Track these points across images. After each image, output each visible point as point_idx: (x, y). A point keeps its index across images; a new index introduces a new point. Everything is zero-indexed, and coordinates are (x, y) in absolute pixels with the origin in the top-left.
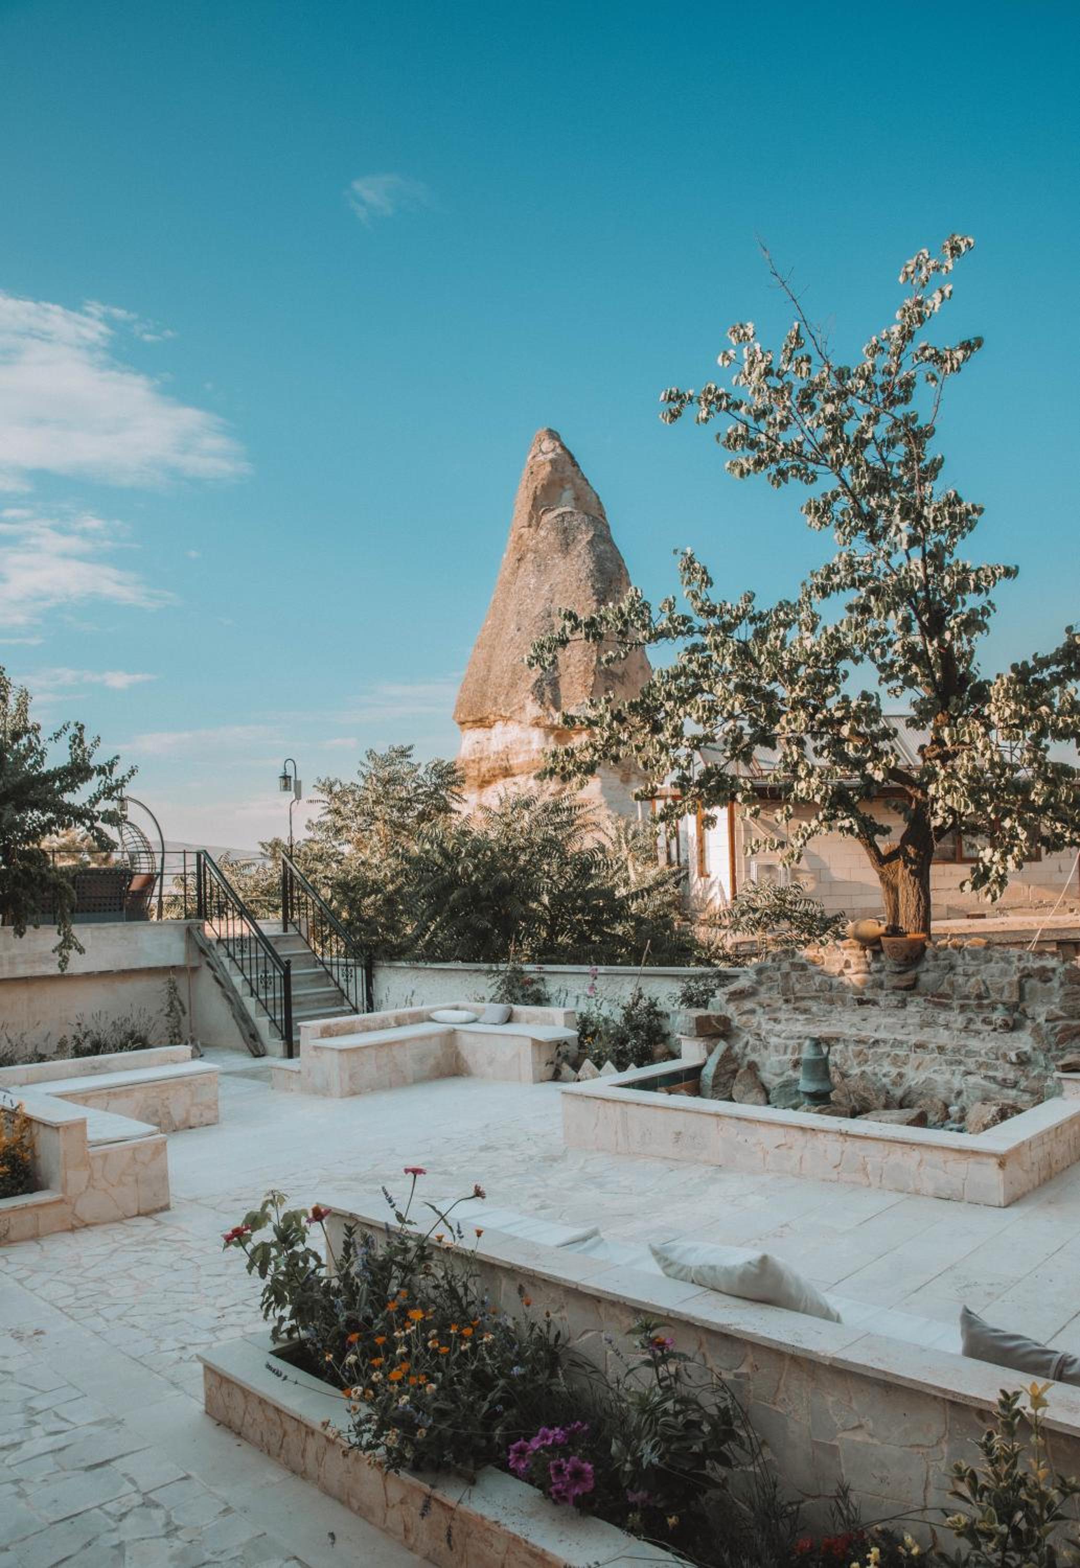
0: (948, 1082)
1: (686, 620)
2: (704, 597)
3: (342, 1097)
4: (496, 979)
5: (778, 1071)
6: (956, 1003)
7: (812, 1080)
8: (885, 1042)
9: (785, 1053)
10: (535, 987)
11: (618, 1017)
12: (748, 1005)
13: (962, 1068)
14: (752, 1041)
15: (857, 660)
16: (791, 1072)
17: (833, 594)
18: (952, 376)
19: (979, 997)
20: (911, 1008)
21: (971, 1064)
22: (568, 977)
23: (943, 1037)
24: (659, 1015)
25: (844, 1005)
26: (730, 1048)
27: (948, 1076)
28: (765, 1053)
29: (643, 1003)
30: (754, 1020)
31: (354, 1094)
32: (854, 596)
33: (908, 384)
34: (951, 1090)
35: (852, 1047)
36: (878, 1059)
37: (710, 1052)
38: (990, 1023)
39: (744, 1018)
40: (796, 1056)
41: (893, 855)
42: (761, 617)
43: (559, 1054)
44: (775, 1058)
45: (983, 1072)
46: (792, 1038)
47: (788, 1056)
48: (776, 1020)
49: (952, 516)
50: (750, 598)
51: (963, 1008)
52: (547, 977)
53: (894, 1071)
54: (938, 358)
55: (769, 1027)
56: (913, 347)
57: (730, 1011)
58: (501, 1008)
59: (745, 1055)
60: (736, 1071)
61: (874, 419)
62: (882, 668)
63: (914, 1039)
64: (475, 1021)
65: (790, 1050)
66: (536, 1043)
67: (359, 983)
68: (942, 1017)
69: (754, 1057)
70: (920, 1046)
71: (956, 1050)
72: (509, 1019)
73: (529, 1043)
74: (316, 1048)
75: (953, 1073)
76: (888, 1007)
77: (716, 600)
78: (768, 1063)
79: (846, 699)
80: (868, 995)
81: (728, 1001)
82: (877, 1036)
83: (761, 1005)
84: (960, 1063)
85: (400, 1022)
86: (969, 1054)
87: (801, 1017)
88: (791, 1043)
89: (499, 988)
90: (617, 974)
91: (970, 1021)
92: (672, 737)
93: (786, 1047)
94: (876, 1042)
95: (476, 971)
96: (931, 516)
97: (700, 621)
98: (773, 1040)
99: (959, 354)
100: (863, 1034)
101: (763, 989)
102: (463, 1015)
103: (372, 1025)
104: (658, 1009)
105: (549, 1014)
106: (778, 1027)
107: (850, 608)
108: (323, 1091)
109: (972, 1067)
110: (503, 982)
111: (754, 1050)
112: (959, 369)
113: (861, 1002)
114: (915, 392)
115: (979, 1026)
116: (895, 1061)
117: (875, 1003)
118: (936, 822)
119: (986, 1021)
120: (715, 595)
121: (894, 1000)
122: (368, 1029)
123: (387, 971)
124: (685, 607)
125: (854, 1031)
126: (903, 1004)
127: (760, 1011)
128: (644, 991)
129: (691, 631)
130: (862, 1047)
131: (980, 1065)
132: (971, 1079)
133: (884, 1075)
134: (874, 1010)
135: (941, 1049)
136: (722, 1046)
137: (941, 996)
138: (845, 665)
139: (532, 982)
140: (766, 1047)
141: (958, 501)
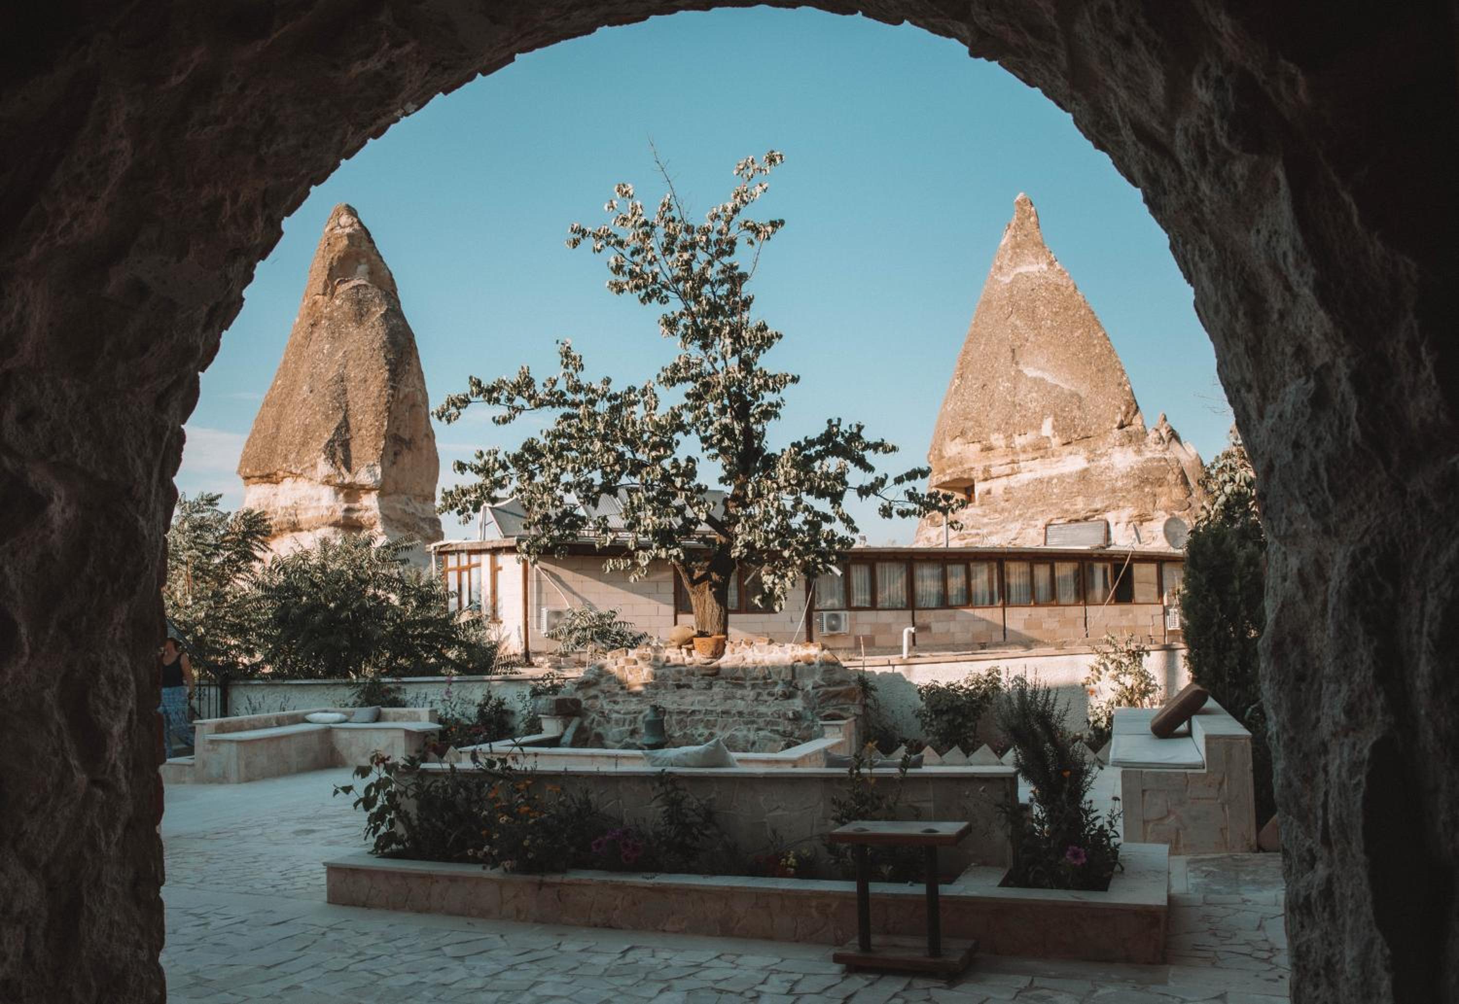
0: (745, 736)
1: (563, 394)
2: (576, 378)
3: (239, 783)
4: (354, 691)
5: (618, 738)
6: (748, 684)
7: (653, 735)
8: (699, 711)
9: (624, 725)
10: (393, 695)
11: (473, 711)
12: (592, 692)
13: (755, 726)
14: (597, 718)
15: (687, 433)
16: (628, 739)
17: (678, 385)
18: (765, 242)
19: (765, 678)
20: (716, 689)
21: (761, 722)
22: (422, 686)
23: (741, 705)
24: (506, 712)
25: (666, 688)
26: (581, 723)
27: (745, 732)
28: (608, 726)
29: (493, 702)
30: (598, 703)
31: (249, 780)
32: (689, 387)
33: (732, 243)
34: (748, 742)
35: (675, 717)
36: (695, 724)
37: (566, 727)
38: (773, 695)
39: (590, 702)
40: (632, 727)
41: (701, 579)
42: (615, 397)
43: (426, 744)
44: (615, 730)
45: (769, 728)
46: (629, 713)
47: (626, 727)
48: (616, 702)
49: (763, 338)
50: (608, 381)
51: (754, 686)
52: (403, 687)
53: (706, 732)
54: (755, 229)
55: (609, 707)
56: (739, 219)
57: (579, 695)
58: (367, 712)
59: (592, 729)
60: (587, 739)
61: (710, 263)
62: (704, 440)
63: (719, 709)
64: (346, 721)
65: (627, 723)
66: (408, 733)
67: (213, 701)
68: (739, 693)
69: (600, 730)
70: (725, 713)
71: (751, 714)
72: (378, 718)
73: (402, 734)
74: (212, 742)
75: (749, 730)
76: (699, 688)
77: (584, 382)
78: (610, 734)
79: (675, 460)
80: (684, 681)
81: (577, 689)
82: (693, 708)
83: (603, 692)
84: (753, 722)
85: (280, 723)
86: (760, 715)
87: (634, 699)
88: (628, 717)
89: (359, 697)
90: (469, 681)
91: (759, 694)
92: (552, 481)
93: (625, 720)
94: (693, 712)
95: (335, 684)
96: (747, 337)
97: (570, 396)
98: (614, 716)
99: (770, 229)
100: (683, 708)
101: (603, 680)
102: (337, 716)
103: (257, 723)
104: (504, 707)
105: (415, 713)
106: (617, 707)
107: (688, 396)
108: (222, 779)
109: (762, 725)
110: (363, 691)
111: (599, 724)
112: (769, 238)
113: (679, 687)
114: (736, 248)
115: (765, 697)
116: (708, 725)
117: (689, 686)
118: (735, 554)
119: (770, 694)
120: (584, 378)
121: (703, 683)
122: (254, 728)
123: (242, 689)
124: (561, 386)
125: (675, 706)
126: (710, 686)
127: (601, 696)
128: (492, 694)
129: (565, 403)
130: (682, 716)
131: (768, 723)
132: (762, 733)
133: (700, 736)
134: (689, 691)
135: (740, 714)
136: (576, 721)
137: (737, 679)
138: (679, 436)
139: (389, 691)
140: (608, 722)
141: (766, 328)
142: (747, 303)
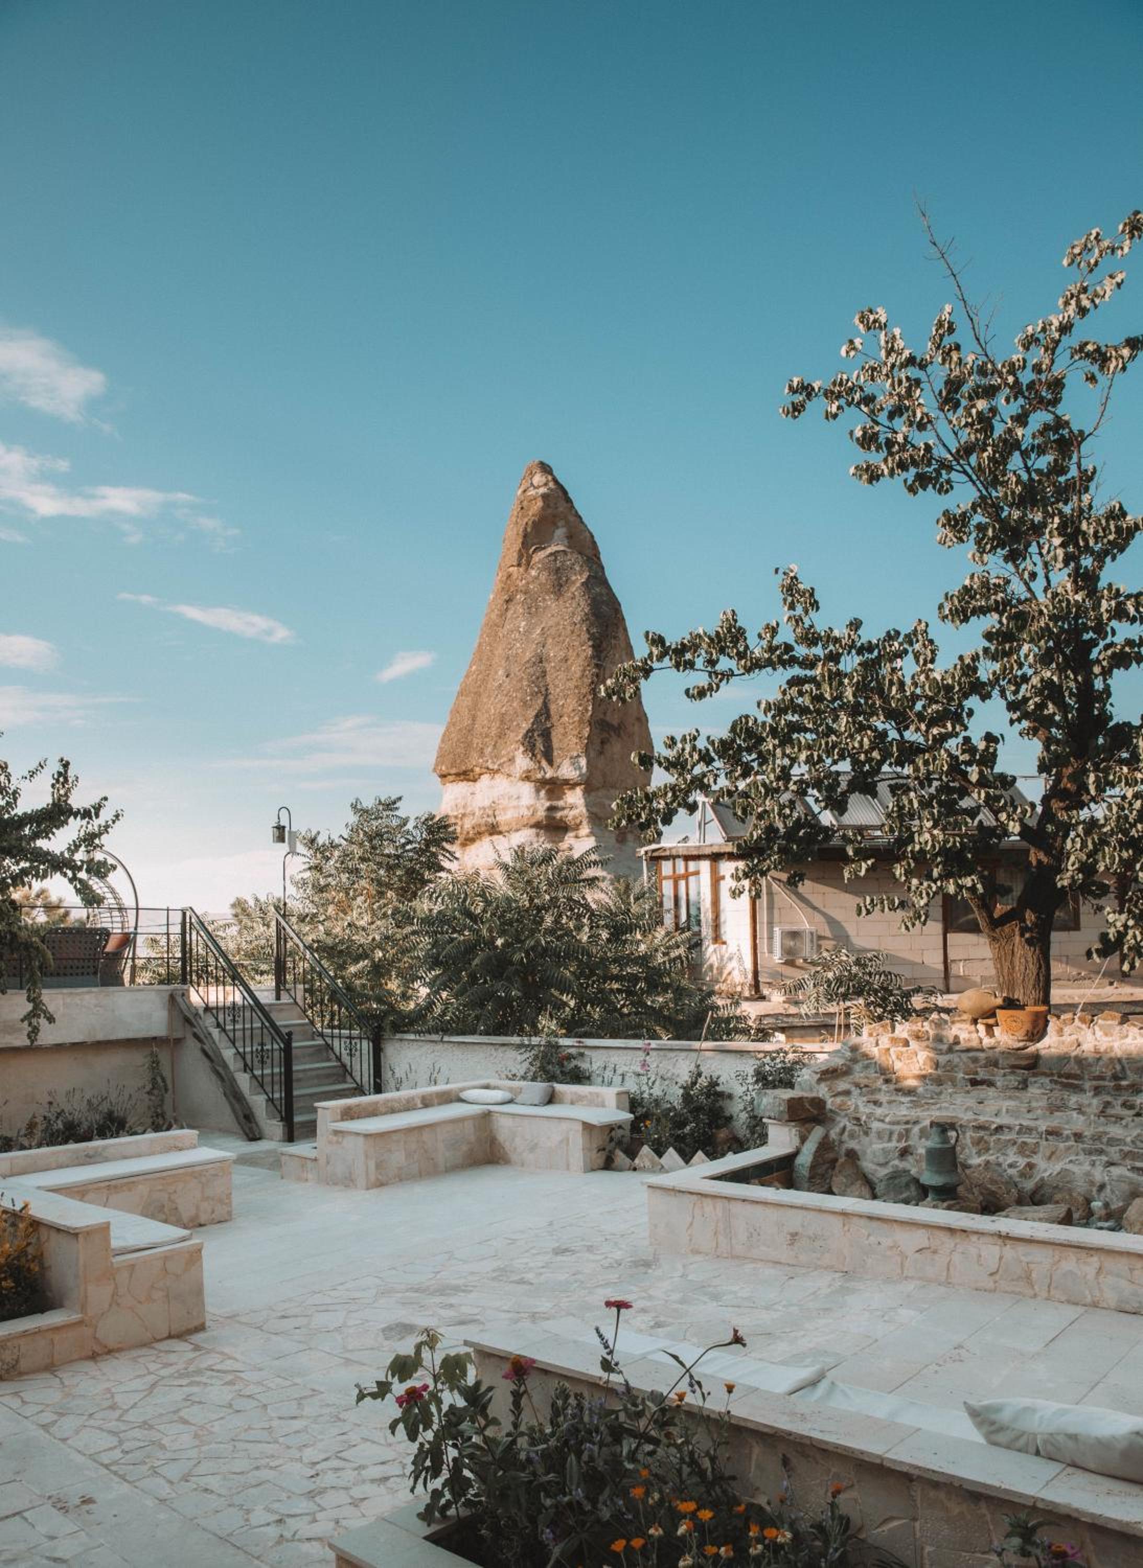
0: (1088, 1174)
1: (788, 648)
2: (807, 623)
3: (368, 1189)
4: (527, 1055)
5: (882, 1161)
6: (1087, 1085)
7: (939, 1172)
8: (1010, 1128)
9: (890, 1140)
10: (574, 1063)
11: (675, 1096)
12: (842, 1085)
13: (1104, 1158)
14: (850, 1126)
15: (985, 697)
16: (896, 1162)
17: (973, 619)
18: (1119, 376)
19: (1115, 1077)
20: (1034, 1090)
21: (1114, 1152)
22: (612, 1052)
23: (1077, 1122)
24: (721, 1095)
25: (954, 1086)
26: (826, 1136)
27: (1087, 1167)
28: (865, 1140)
29: (703, 1082)
30: (851, 1102)
31: (381, 1184)
32: (991, 621)
33: (1057, 385)
34: (1092, 1183)
35: (970, 1134)
36: (1003, 1148)
37: (803, 1139)
38: (1132, 1107)
39: (838, 1100)
40: (903, 1144)
41: (1006, 918)
42: (870, 648)
43: (611, 1140)
44: (878, 1146)
45: (1128, 1162)
46: (898, 1123)
47: (893, 1144)
48: (876, 1103)
49: (1119, 530)
50: (855, 625)
51: (1097, 1091)
52: (587, 1052)
53: (1022, 1162)
54: (1101, 357)
55: (867, 1111)
56: (1071, 341)
57: (822, 1091)
58: (539, 1087)
59: (841, 1142)
60: (835, 1160)
61: (1021, 419)
62: (1012, 707)
63: (1043, 1126)
64: (511, 1101)
65: (895, 1137)
66: (588, 1127)
67: (365, 1058)
68: (1073, 1099)
69: (852, 1144)
70: (1053, 1133)
71: (1097, 1138)
72: (551, 1099)
73: (579, 1127)
74: (336, 1133)
75: (1093, 1164)
76: (1007, 1088)
77: (821, 628)
78: (868, 1151)
79: (967, 740)
80: (982, 1075)
81: (820, 1080)
82: (998, 1121)
83: (857, 1085)
84: (1101, 1152)
85: (427, 1103)
86: (1112, 1142)
87: (904, 1099)
88: (897, 1128)
89: (531, 1064)
90: (671, 1050)
91: (1107, 1104)
92: (778, 779)
93: (891, 1133)
94: (1000, 1128)
95: (503, 1045)
96: (1091, 531)
97: (801, 651)
98: (876, 1125)
99: (1126, 352)
100: (982, 1119)
101: (857, 1067)
102: (498, 1095)
103: (396, 1105)
104: (718, 1089)
105: (598, 1095)
106: (879, 1111)
107: (989, 636)
108: (347, 1182)
109: (1116, 1157)
110: (536, 1057)
111: (852, 1136)
112: (1124, 369)
113: (974, 1083)
114: (1065, 393)
115: (1118, 1110)
116: (1023, 1149)
117: (991, 1084)
118: (1063, 881)
119: (1126, 1105)
120: (820, 621)
121: (1013, 1080)
122: (393, 1111)
123: (397, 1045)
124: (786, 635)
125: (969, 1116)
126: (1024, 1085)
127: (856, 1092)
128: (702, 1069)
129: (793, 661)
130: (982, 1133)
131: (1126, 1155)
132: (1116, 1171)
133: (1011, 1166)
134: (991, 1092)
135: (1078, 1137)
136: (818, 1133)
137: (1069, 1076)
138: (973, 702)
139: (570, 1057)
140: (866, 1134)
141: (1124, 514)
142: (1087, 478)
